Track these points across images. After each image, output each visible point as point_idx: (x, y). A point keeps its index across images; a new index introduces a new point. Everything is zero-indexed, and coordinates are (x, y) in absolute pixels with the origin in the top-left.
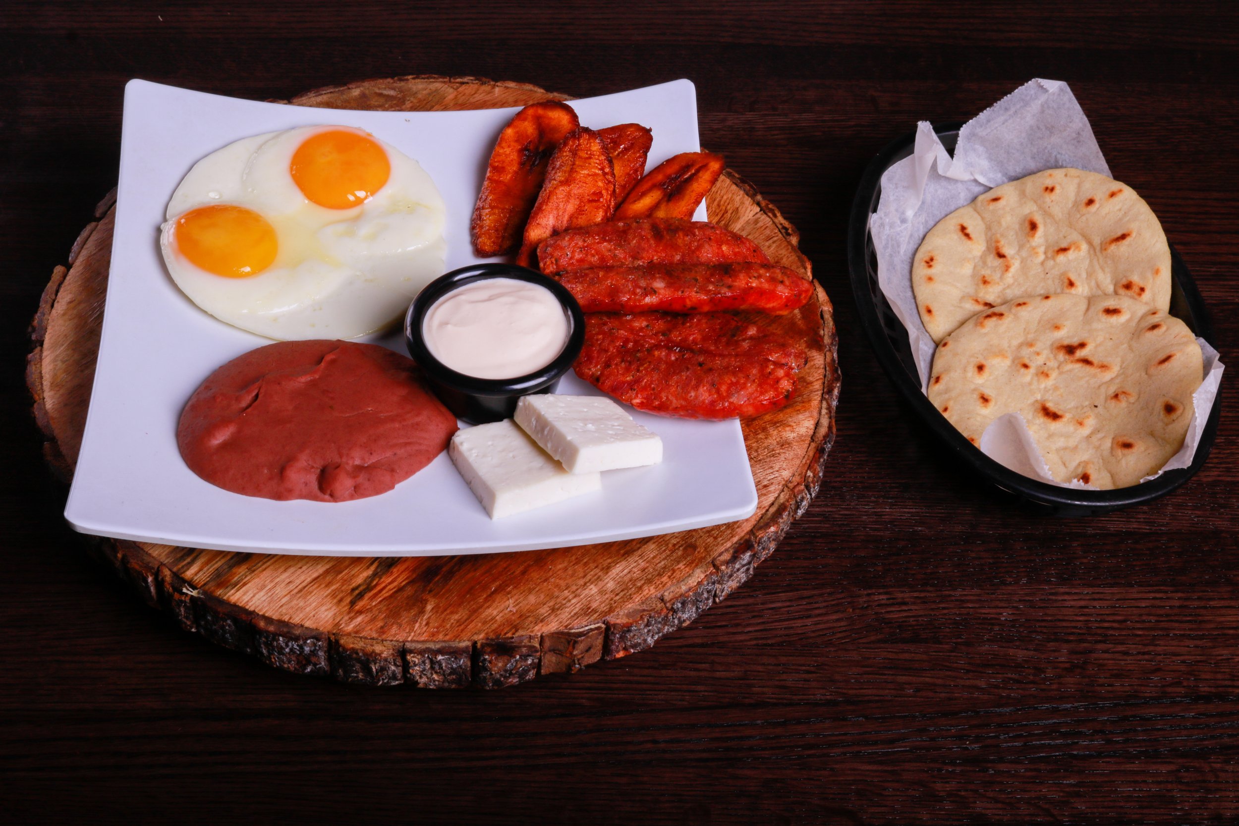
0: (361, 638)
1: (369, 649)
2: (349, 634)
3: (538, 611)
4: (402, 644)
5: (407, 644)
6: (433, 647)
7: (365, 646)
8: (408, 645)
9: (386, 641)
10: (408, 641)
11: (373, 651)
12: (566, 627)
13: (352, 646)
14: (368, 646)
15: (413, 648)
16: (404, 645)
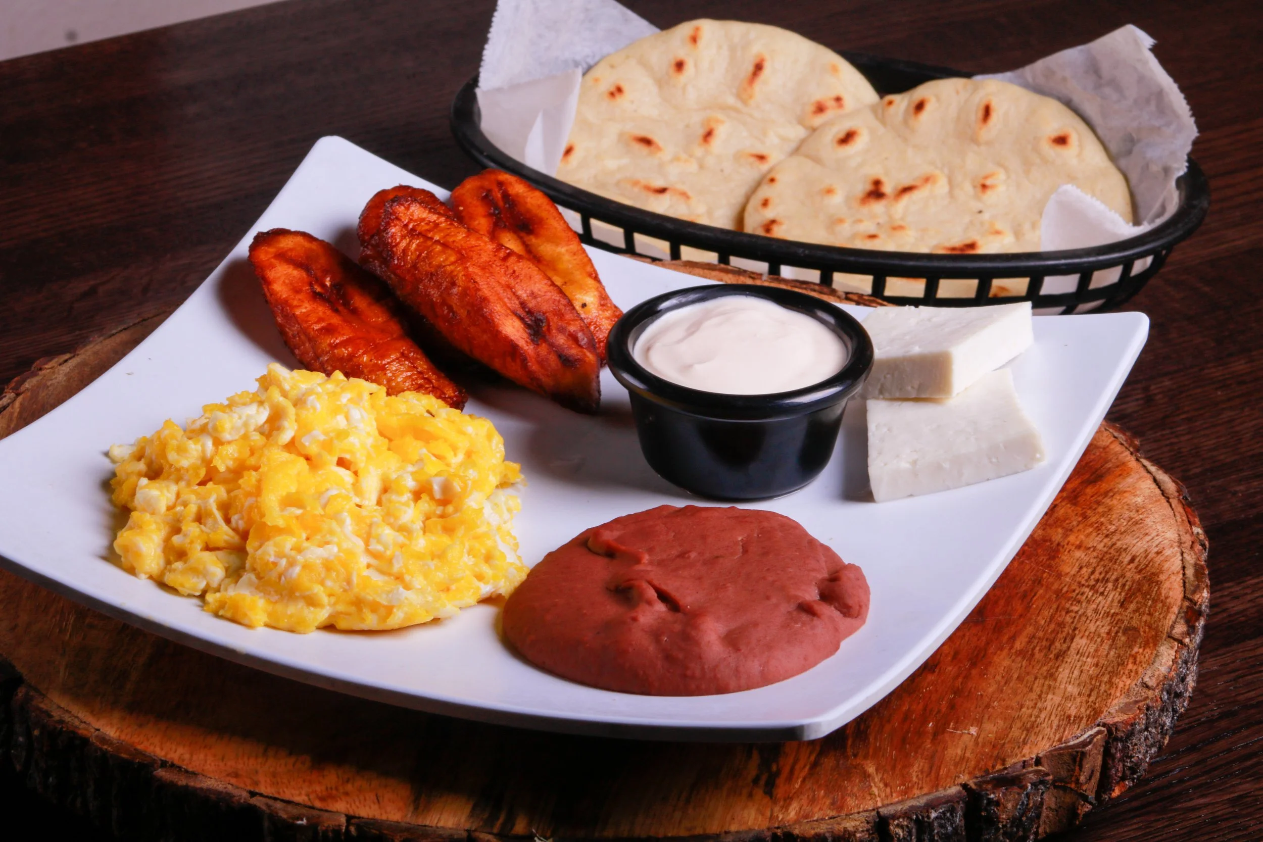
0: (817, 821)
1: (837, 828)
2: (797, 822)
3: (1010, 736)
4: (874, 813)
5: (880, 810)
6: (918, 804)
7: (830, 827)
8: (884, 811)
9: (851, 814)
10: (880, 807)
11: (845, 829)
12: (1060, 740)
13: (813, 832)
14: (835, 825)
15: (892, 812)
16: (878, 813)
